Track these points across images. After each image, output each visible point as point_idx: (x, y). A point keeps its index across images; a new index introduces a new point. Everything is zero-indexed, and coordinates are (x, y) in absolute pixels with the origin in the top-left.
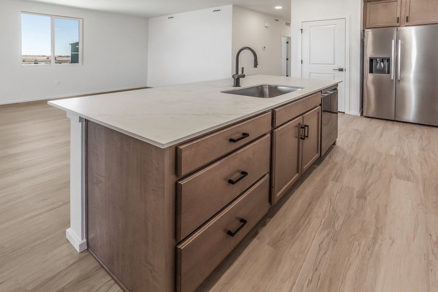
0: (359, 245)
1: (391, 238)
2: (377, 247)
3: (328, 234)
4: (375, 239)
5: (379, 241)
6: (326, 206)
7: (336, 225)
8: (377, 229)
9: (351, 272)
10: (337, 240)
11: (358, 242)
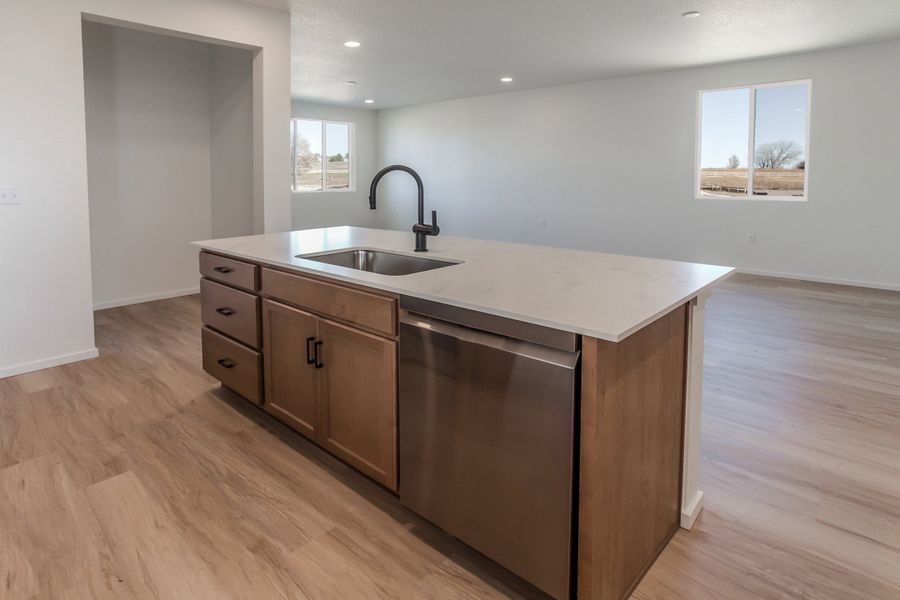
0: (184, 492)
1: (163, 527)
2: (167, 505)
3: (219, 473)
4: (177, 511)
5: (171, 513)
6: (268, 490)
7: (227, 486)
8: (187, 524)
9: (166, 471)
10: (206, 476)
11: (188, 492)
